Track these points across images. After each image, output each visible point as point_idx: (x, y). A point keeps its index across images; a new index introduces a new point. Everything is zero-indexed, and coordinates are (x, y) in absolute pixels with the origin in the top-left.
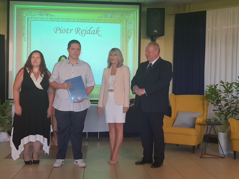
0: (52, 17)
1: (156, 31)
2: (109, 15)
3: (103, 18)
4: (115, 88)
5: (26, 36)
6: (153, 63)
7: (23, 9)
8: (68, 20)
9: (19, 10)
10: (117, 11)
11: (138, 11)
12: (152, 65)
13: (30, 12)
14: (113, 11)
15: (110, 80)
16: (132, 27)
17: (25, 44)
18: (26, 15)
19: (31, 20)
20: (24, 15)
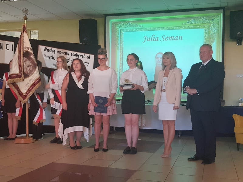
0: (140, 28)
1: (239, 33)
3: (187, 25)
5: (119, 46)
6: (205, 64)
7: (117, 23)
9: (113, 24)
10: (201, 17)
12: (204, 66)
13: (123, 25)
15: (163, 81)
16: (216, 31)
18: (119, 28)
19: (123, 31)
20: (118, 28)
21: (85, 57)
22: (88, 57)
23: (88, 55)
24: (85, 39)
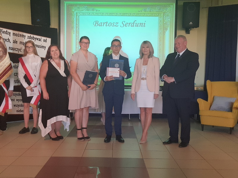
0: (97, 12)
1: (191, 23)
2: (148, 9)
3: (143, 12)
4: (147, 76)
5: (75, 29)
6: (181, 54)
7: (72, 5)
8: (111, 14)
9: (68, 6)
10: (155, 6)
11: (174, 5)
12: (180, 56)
13: (79, 8)
14: (152, 6)
15: (143, 69)
16: (169, 20)
17: (74, 36)
18: (75, 11)
19: (79, 14)
20: (73, 10)
21: (42, 40)
22: (45, 41)
23: (45, 38)
24: (38, 20)
